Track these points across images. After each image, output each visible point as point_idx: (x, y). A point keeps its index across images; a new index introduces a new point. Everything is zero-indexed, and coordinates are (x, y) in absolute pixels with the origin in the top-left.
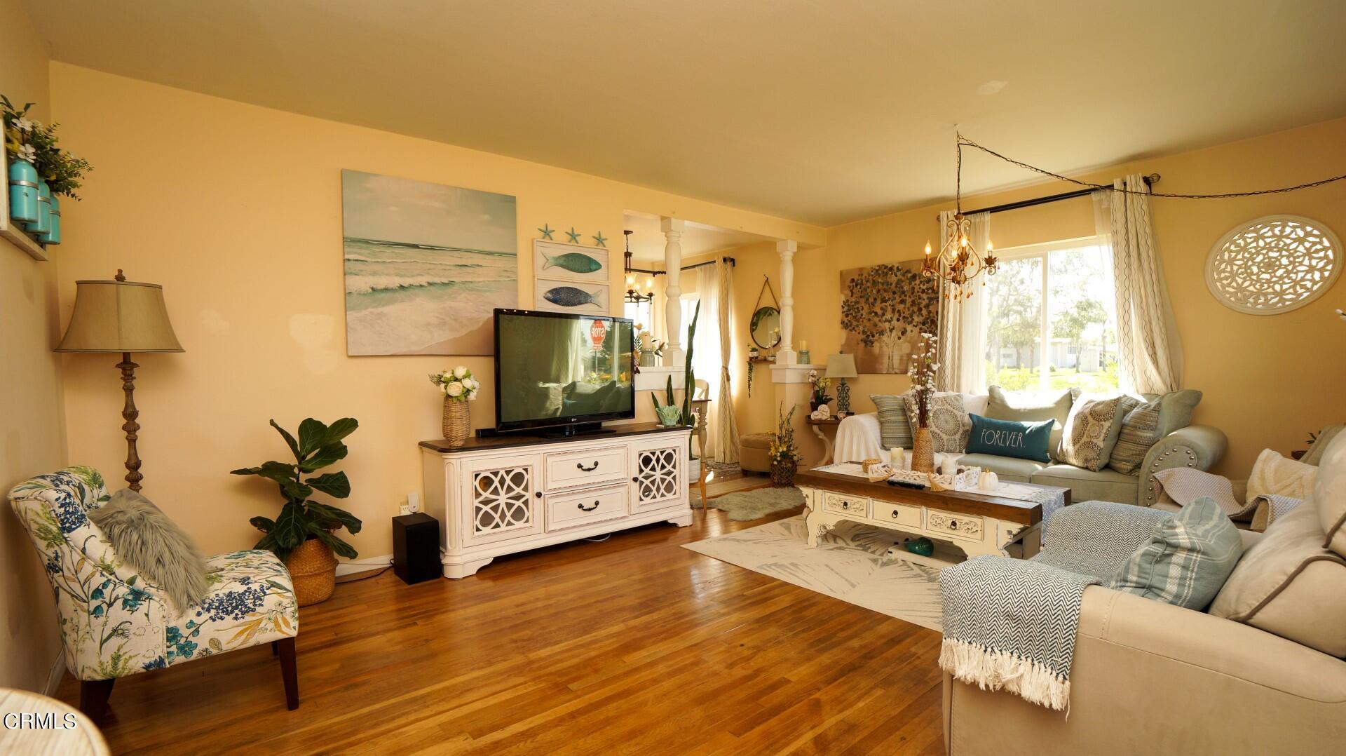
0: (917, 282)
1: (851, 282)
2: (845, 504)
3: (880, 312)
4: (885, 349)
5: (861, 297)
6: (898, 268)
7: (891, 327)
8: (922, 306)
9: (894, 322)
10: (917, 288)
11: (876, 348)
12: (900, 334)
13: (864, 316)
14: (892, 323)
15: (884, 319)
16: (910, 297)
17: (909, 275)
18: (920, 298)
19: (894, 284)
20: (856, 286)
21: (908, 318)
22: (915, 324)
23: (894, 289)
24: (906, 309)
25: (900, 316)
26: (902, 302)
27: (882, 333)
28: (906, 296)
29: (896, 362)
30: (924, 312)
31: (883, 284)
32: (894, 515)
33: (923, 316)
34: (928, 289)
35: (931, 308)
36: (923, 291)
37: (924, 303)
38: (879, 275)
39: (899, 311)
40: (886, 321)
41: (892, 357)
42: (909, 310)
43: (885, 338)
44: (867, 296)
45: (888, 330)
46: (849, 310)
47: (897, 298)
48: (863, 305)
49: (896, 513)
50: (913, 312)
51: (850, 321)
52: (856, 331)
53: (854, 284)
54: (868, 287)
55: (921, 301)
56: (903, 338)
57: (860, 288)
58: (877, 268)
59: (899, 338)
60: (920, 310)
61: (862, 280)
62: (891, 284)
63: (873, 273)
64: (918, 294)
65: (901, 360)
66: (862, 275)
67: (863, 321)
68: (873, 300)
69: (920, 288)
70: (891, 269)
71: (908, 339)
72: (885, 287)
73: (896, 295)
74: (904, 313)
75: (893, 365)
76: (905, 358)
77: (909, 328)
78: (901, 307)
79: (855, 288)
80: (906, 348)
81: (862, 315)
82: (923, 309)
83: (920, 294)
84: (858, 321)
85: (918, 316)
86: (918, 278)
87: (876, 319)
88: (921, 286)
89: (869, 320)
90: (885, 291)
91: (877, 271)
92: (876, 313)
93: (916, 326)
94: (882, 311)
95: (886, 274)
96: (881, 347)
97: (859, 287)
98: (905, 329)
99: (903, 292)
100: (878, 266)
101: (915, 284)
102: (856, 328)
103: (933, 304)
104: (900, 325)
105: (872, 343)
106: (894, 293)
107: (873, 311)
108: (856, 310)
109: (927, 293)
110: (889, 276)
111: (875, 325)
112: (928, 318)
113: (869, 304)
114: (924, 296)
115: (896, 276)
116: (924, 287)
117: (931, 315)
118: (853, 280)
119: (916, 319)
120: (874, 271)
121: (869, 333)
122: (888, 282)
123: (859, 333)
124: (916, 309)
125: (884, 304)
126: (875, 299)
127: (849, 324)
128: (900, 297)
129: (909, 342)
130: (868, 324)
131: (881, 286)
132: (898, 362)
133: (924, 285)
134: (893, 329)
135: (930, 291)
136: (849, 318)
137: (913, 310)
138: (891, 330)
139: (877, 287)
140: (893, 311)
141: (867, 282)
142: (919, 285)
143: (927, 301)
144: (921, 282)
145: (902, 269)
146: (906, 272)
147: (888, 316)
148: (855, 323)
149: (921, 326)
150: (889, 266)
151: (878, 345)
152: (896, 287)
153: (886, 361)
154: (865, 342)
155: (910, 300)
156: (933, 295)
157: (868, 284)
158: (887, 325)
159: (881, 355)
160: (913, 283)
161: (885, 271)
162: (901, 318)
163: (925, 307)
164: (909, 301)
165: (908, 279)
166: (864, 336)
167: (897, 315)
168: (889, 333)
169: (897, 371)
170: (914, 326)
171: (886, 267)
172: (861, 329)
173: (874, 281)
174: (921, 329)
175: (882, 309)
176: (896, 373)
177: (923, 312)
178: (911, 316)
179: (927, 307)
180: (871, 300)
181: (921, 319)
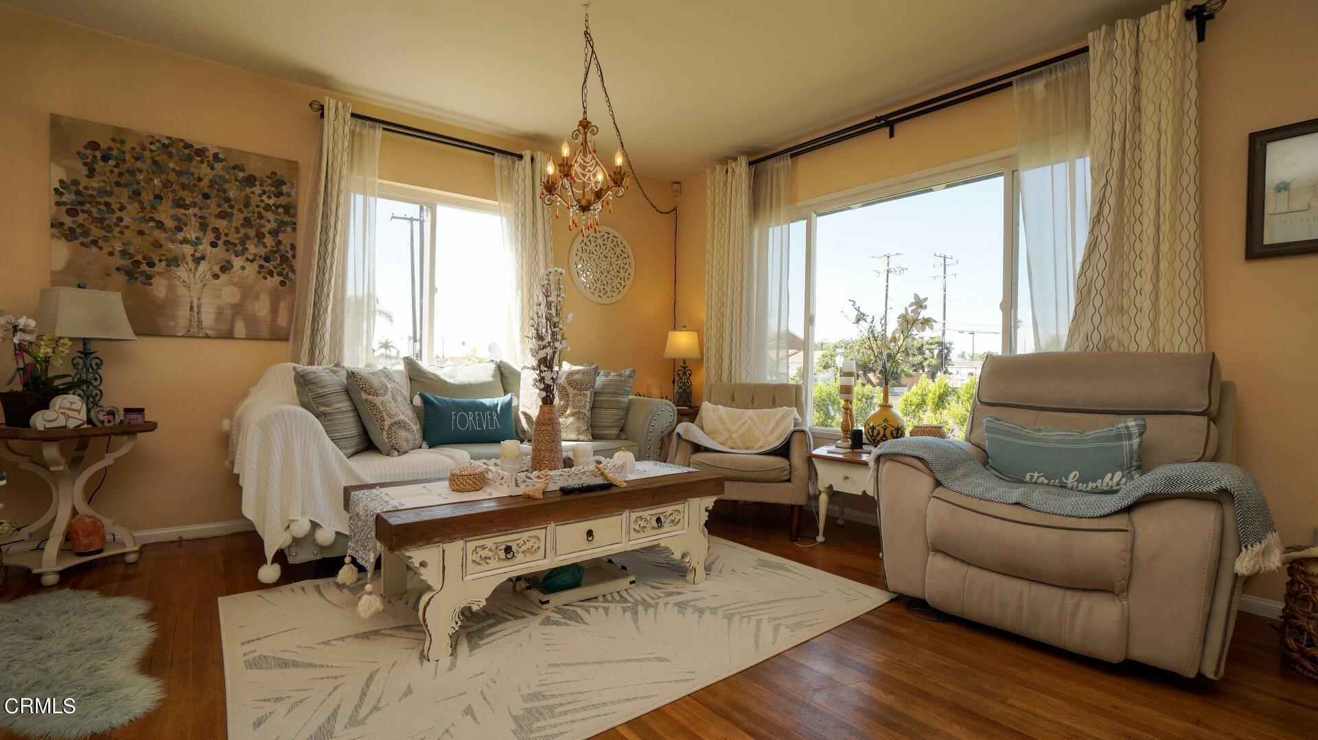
0: (257, 190)
1: (85, 147)
2: (508, 550)
3: (169, 223)
4: (181, 291)
5: (118, 184)
6: (216, 156)
7: (197, 255)
8: (265, 230)
9: (205, 247)
10: (254, 200)
11: (160, 288)
12: (217, 269)
13: (124, 223)
14: (201, 247)
15: (180, 236)
16: (240, 210)
17: (241, 175)
18: (261, 217)
19: (205, 183)
20: (105, 158)
21: (235, 245)
22: (251, 257)
23: (207, 190)
24: (233, 230)
25: (218, 238)
26: (222, 215)
27: (174, 261)
28: (232, 207)
29: (208, 316)
30: (269, 240)
31: (179, 174)
32: (590, 539)
33: (265, 247)
34: (278, 207)
35: (281, 237)
36: (267, 208)
37: (269, 227)
38: (170, 155)
39: (215, 230)
40: (185, 241)
41: (199, 307)
42: (238, 232)
43: (182, 272)
44: (135, 187)
45: (190, 259)
46: (82, 203)
47: (213, 206)
48: (124, 200)
49: (590, 533)
50: (247, 237)
51: (81, 226)
52: (101, 248)
53: (98, 154)
54: (140, 171)
55: (262, 222)
56: (224, 278)
57: (117, 166)
58: (167, 142)
59: (216, 276)
60: (260, 236)
61: (124, 152)
62: (200, 180)
63: (153, 147)
64: (256, 210)
65: (220, 312)
66: (122, 142)
67: (122, 233)
68: (151, 197)
69: (262, 201)
70: (201, 152)
71: (236, 279)
72: (184, 180)
73: (209, 201)
74: (226, 235)
75: (200, 322)
76: (228, 312)
77: (237, 262)
78: (222, 224)
79: (102, 163)
80: (230, 295)
81: (120, 219)
82: (267, 235)
83: (261, 210)
84: (109, 229)
85: (256, 245)
86: (257, 183)
87: (160, 235)
88: (264, 197)
89: (141, 233)
90: (184, 187)
91: (164, 146)
92: (160, 225)
93: (252, 261)
94: (176, 223)
95: (189, 159)
96: (171, 288)
97: (112, 163)
98: (228, 262)
99: (227, 200)
100: (169, 138)
101: (253, 193)
102: (101, 243)
103: (284, 232)
104: (220, 253)
105: (149, 277)
106: (206, 196)
107: (152, 219)
108: (102, 207)
109: (276, 213)
110: (194, 163)
111: (157, 245)
112: (275, 252)
113: (141, 203)
114: (269, 215)
115: (213, 168)
116: (271, 202)
117: (282, 247)
118: (94, 146)
119: (252, 249)
120: (158, 145)
121: (139, 258)
122: (193, 174)
123: (111, 254)
124: (252, 233)
125: (182, 211)
126: (158, 197)
127: (79, 231)
128: (219, 206)
129: (236, 285)
130: (137, 241)
131: (173, 177)
132: (213, 316)
133: (269, 197)
134: (203, 258)
135: (281, 210)
136: (81, 218)
137: (246, 234)
138: (198, 260)
139: (164, 176)
140: (203, 226)
141: (137, 159)
142: (260, 195)
143: (273, 225)
144: (264, 192)
145: (225, 160)
146: (234, 168)
147: (191, 233)
148: (96, 232)
149: (262, 262)
150: (196, 146)
151: (164, 282)
152: (211, 186)
153: (183, 314)
154: (130, 274)
155: (242, 216)
156: (286, 218)
157: (139, 164)
158: (188, 249)
159: (171, 302)
160: (248, 190)
161: (186, 151)
162: (220, 243)
163: (269, 233)
164: (238, 218)
165: (237, 180)
166: (127, 263)
167: (210, 236)
168: (192, 265)
169: (210, 333)
170: (247, 259)
171: (188, 146)
172: (118, 247)
173: (155, 163)
174: (261, 267)
175: (178, 219)
176: (207, 337)
177: (266, 240)
178: (243, 243)
179: (274, 233)
180: (147, 197)
181: (262, 251)
